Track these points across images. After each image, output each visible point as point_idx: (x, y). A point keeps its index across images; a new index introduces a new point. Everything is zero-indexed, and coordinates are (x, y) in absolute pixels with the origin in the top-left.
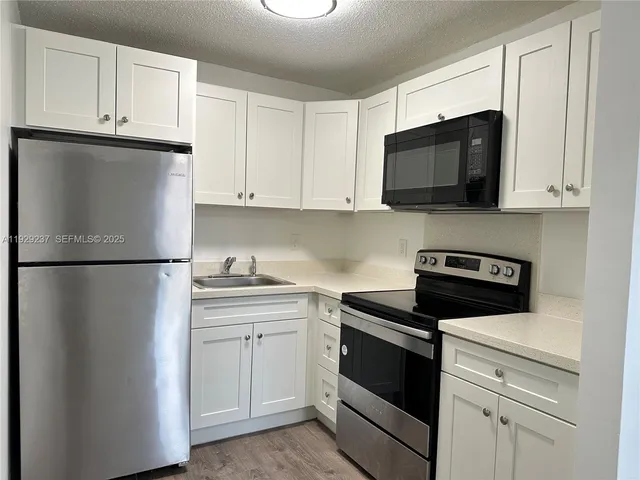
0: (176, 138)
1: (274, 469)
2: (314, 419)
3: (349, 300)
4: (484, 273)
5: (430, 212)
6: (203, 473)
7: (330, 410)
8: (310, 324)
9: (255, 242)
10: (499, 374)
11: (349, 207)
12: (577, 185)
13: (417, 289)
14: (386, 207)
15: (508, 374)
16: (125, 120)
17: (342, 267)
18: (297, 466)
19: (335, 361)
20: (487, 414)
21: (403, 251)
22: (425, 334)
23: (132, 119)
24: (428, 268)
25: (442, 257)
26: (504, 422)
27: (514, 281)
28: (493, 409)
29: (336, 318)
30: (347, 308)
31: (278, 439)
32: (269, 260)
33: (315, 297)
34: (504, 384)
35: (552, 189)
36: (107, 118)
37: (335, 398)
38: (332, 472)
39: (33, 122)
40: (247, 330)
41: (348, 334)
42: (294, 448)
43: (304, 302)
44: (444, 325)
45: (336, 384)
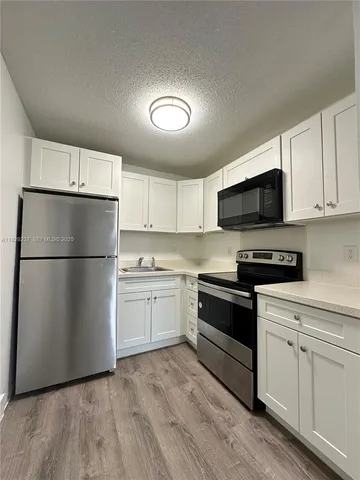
0: (111, 194)
1: (163, 372)
2: (186, 342)
3: (202, 277)
4: (275, 260)
5: (243, 230)
6: (124, 376)
7: (193, 338)
8: (182, 291)
9: (154, 250)
10: (297, 318)
11: (201, 231)
12: (334, 202)
13: (238, 272)
14: (220, 229)
15: (302, 318)
16: (83, 184)
17: (199, 263)
18: (175, 371)
19: (196, 311)
20: (290, 344)
21: (230, 252)
22: (247, 294)
23: (87, 184)
24: (243, 260)
25: (251, 254)
26: (303, 350)
27: (294, 264)
28: (295, 341)
29: (196, 288)
30: (201, 282)
31: (166, 354)
32: (161, 259)
33: (184, 277)
34: (301, 325)
35: (317, 206)
36: (74, 183)
37: (196, 331)
38: (195, 375)
39: (34, 184)
40: (148, 295)
41: (202, 296)
42: (174, 360)
43: (178, 279)
44: (258, 288)
45: (196, 323)
